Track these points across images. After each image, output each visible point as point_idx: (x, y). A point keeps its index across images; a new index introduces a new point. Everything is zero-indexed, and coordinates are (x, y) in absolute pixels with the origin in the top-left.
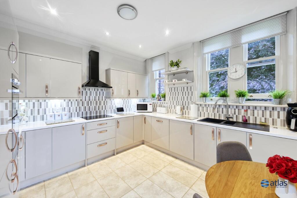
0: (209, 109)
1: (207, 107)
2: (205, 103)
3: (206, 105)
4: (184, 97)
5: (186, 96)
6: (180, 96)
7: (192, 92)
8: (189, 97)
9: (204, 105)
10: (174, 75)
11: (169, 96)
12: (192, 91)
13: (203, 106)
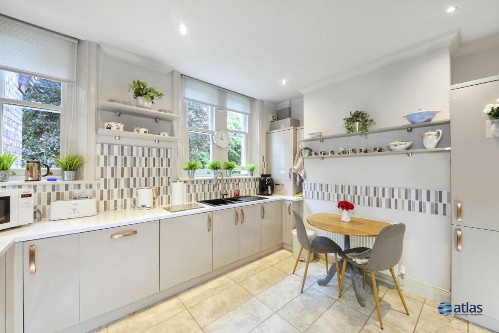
0: (197, 187)
1: (195, 185)
2: (192, 179)
3: (193, 181)
4: (149, 169)
5: (154, 166)
6: (140, 166)
7: (169, 159)
8: (162, 169)
9: (191, 181)
10: (119, 115)
11: (98, 165)
12: (169, 157)
13: (189, 184)
